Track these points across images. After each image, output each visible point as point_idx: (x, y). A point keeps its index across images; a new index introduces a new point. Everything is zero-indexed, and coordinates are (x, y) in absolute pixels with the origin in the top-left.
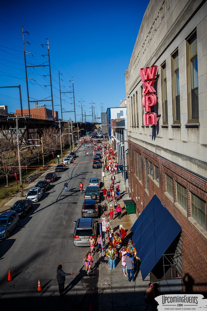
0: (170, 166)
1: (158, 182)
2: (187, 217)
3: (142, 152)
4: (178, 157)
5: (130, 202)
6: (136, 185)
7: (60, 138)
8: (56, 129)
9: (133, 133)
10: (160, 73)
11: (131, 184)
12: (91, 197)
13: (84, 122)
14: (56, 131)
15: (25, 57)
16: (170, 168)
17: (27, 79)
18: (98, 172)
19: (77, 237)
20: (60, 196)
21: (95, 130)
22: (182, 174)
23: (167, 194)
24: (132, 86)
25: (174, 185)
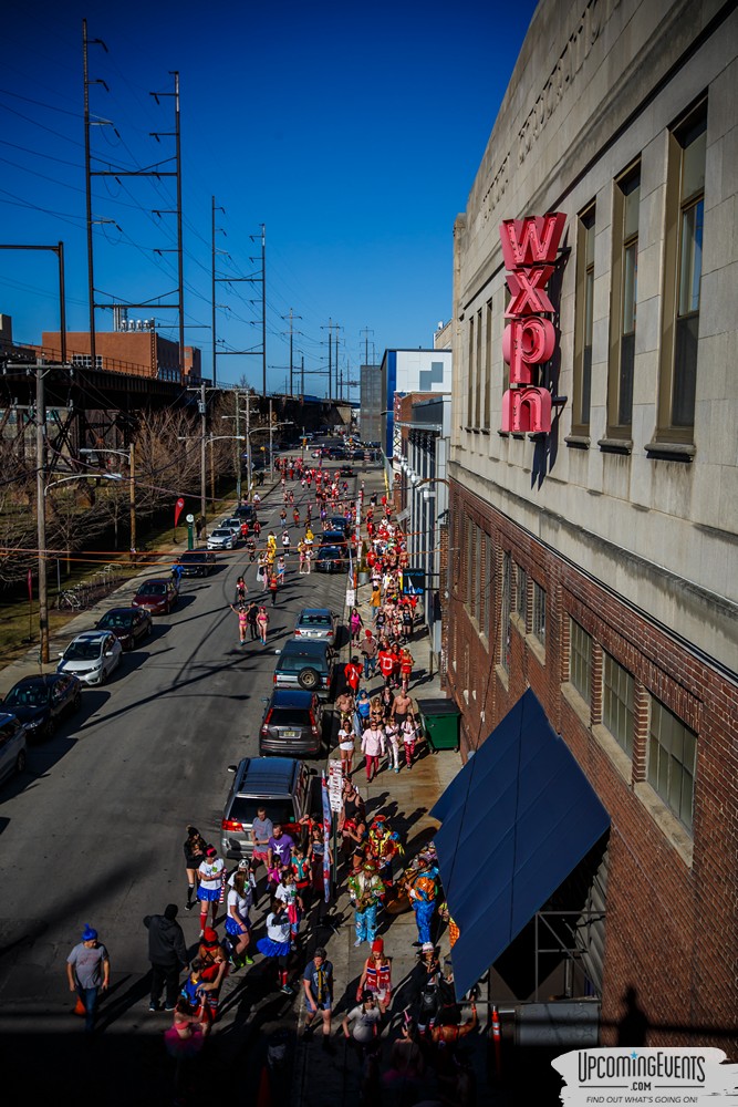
0: (585, 590)
1: (542, 643)
2: (630, 783)
3: (493, 526)
4: (614, 563)
5: (445, 708)
6: (467, 646)
7: (202, 450)
8: (189, 417)
9: (468, 452)
10: (573, 242)
11: (451, 641)
12: (300, 681)
13: (296, 394)
14: (189, 424)
15: (87, 136)
16: (587, 597)
17: (89, 219)
18: (333, 587)
19: (235, 824)
20: (188, 666)
21: (338, 427)
22: (623, 626)
23: (571, 693)
24: (477, 278)
25: (596, 661)
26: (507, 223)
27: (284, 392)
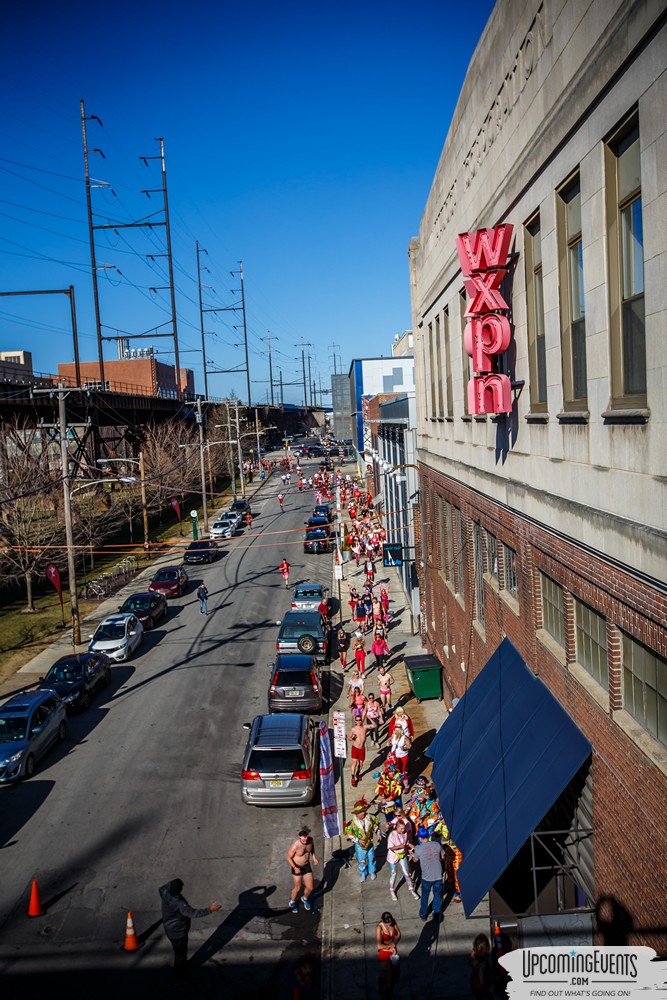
0: (553, 546)
1: (514, 597)
2: (608, 711)
3: (462, 500)
4: (580, 518)
5: (426, 663)
6: (445, 607)
7: (200, 456)
8: (188, 427)
9: (435, 439)
10: (520, 248)
11: (429, 604)
12: (299, 647)
14: (188, 434)
15: (89, 197)
16: (555, 552)
17: (94, 265)
18: (321, 565)
19: (253, 774)
20: (199, 641)
21: (314, 430)
22: (591, 574)
23: (546, 637)
24: (433, 290)
25: (567, 607)
26: (461, 235)
27: (266, 403)
